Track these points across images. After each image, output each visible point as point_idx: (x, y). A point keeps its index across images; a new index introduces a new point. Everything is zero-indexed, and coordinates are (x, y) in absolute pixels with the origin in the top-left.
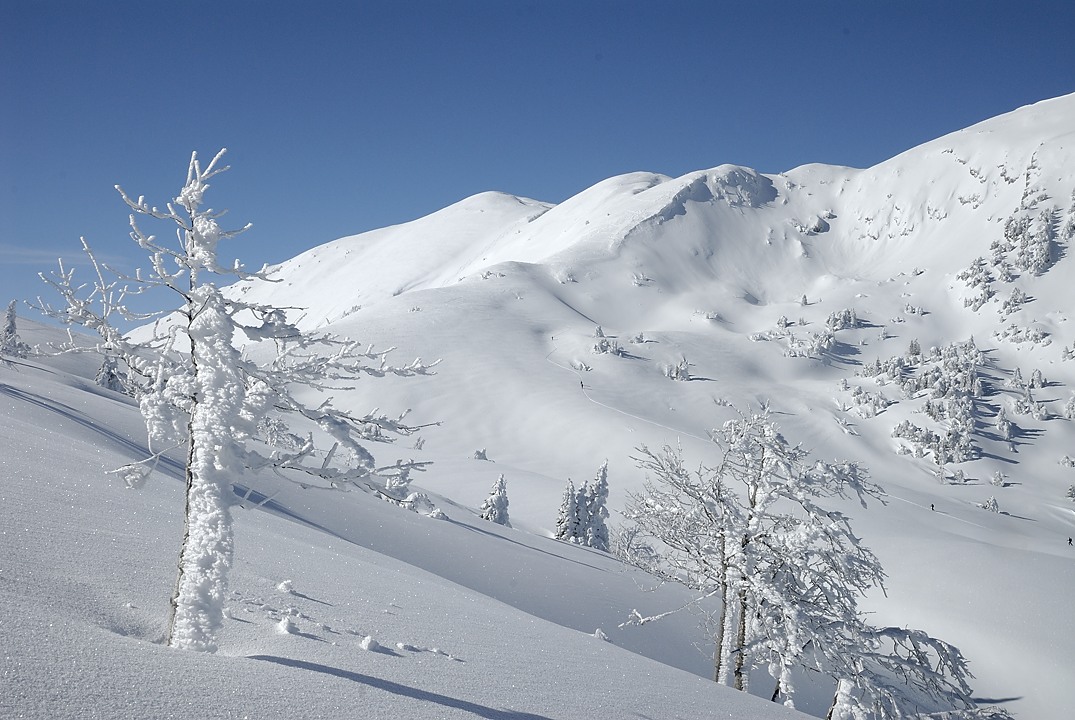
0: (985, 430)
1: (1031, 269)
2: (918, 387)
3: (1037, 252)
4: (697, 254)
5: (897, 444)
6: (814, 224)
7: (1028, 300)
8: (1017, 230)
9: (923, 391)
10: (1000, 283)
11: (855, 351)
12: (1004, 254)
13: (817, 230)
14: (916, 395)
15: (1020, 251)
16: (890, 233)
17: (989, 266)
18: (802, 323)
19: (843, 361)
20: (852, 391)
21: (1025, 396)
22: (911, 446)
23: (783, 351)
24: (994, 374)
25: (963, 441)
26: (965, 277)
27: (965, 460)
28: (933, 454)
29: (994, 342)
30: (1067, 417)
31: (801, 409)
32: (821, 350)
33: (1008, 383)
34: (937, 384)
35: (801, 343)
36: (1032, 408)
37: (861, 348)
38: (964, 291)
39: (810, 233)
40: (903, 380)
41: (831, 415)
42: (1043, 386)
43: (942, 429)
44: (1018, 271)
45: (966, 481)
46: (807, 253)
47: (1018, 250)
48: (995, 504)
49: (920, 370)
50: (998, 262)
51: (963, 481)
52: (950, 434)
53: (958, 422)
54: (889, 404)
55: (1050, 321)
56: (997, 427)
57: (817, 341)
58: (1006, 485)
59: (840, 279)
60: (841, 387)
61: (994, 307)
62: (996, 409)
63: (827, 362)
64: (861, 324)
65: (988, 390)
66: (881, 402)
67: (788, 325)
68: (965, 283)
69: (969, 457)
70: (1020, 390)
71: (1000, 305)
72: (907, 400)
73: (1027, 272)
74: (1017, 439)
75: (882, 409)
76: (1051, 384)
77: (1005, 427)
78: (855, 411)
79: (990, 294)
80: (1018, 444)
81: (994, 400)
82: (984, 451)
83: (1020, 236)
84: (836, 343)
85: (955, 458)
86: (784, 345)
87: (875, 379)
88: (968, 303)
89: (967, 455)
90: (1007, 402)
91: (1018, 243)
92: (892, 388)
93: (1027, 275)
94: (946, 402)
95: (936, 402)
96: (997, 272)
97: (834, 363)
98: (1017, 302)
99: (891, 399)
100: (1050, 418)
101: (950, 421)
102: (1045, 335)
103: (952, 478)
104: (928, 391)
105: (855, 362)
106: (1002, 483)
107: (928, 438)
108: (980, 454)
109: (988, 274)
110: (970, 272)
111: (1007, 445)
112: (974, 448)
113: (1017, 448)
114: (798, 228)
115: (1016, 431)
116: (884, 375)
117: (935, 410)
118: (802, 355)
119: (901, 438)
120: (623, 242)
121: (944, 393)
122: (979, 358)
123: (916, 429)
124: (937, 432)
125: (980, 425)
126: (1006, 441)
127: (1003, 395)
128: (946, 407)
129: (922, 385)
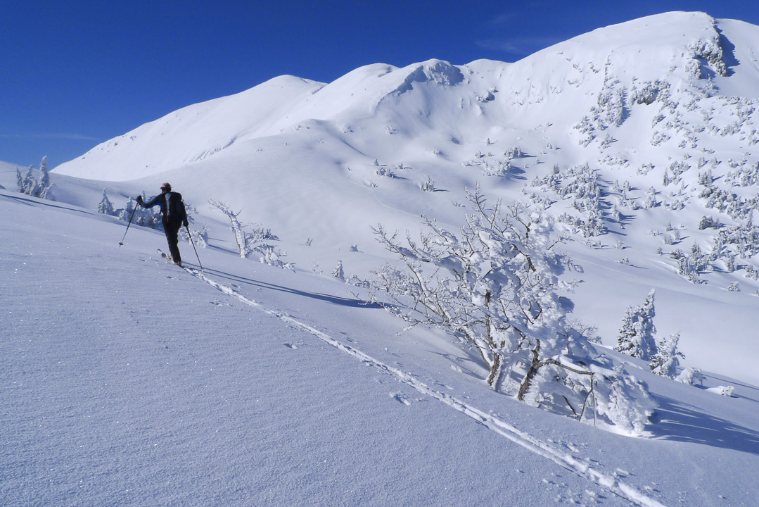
0: (607, 217)
1: (614, 123)
2: (566, 193)
3: (617, 113)
4: (421, 114)
5: (560, 226)
6: (486, 95)
7: (614, 141)
8: (605, 101)
9: (569, 195)
10: (598, 132)
11: (522, 172)
12: (598, 114)
13: (488, 99)
14: (566, 197)
15: (608, 112)
16: (529, 101)
17: (591, 121)
18: (490, 155)
19: (516, 177)
20: (529, 196)
21: (622, 196)
22: (568, 227)
23: (483, 172)
24: (603, 183)
25: (598, 224)
26: (578, 127)
27: (600, 235)
28: (581, 231)
29: (598, 165)
30: (645, 207)
32: (504, 172)
33: (611, 189)
34: (578, 190)
35: (492, 167)
36: (628, 203)
37: (525, 170)
38: (578, 136)
39: (484, 101)
40: (557, 188)
42: (630, 190)
43: (585, 216)
44: (606, 124)
45: (602, 246)
46: (483, 113)
47: (606, 112)
48: (627, 261)
49: (564, 183)
50: (596, 119)
51: (600, 247)
52: (590, 220)
53: (593, 213)
54: (552, 203)
55: (627, 153)
56: (613, 215)
57: (502, 166)
58: (624, 248)
59: (505, 128)
60: (523, 194)
61: (596, 144)
62: (609, 204)
63: (508, 178)
64: (523, 155)
65: (603, 194)
66: (547, 202)
67: (482, 156)
68: (578, 131)
69: (602, 233)
70: (618, 193)
71: (599, 143)
72: (561, 200)
73: (612, 124)
74: (623, 221)
75: (548, 206)
76: (633, 189)
77: (617, 215)
79: (593, 137)
80: (624, 224)
81: (607, 199)
82: (609, 229)
83: (607, 104)
84: (512, 167)
85: (595, 234)
86: (482, 169)
87: (540, 188)
88: (581, 143)
89: (601, 232)
90: (615, 200)
91: (606, 108)
92: (551, 193)
93: (612, 126)
94: (585, 201)
95: (580, 201)
96: (596, 124)
97: (512, 179)
98: (609, 141)
99: (552, 200)
100: (637, 208)
101: (588, 212)
102: (626, 161)
103: (594, 245)
104: (573, 195)
105: (523, 178)
106: (622, 247)
107: (579, 223)
108: (608, 231)
109: (591, 125)
110: (581, 124)
111: (619, 225)
112: (604, 228)
113: (625, 226)
114: (477, 98)
115: (622, 217)
116: (545, 186)
117: (579, 206)
118: (494, 175)
119: (561, 223)
120: (377, 107)
121: (582, 196)
122: (594, 175)
123: (570, 218)
124: (582, 219)
125: (605, 214)
126: (619, 222)
127: (610, 196)
128: (585, 204)
129: (568, 191)
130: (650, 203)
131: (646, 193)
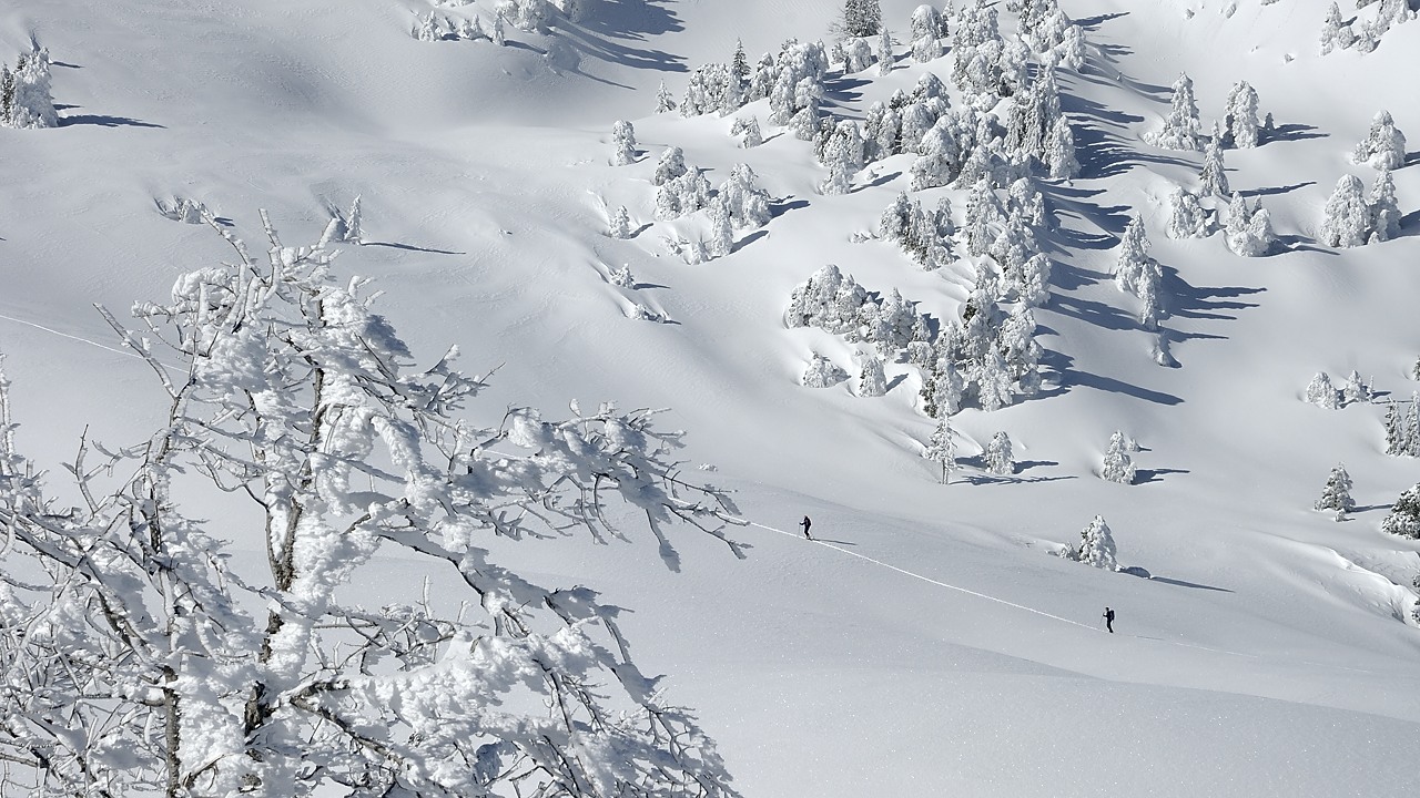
0: (1083, 293)
2: (870, 151)
5: (800, 349)
9: (886, 164)
11: (664, 21)
14: (863, 177)
19: (621, 56)
20: (652, 165)
21: (1204, 174)
22: (845, 355)
23: (410, 18)
24: (1112, 98)
25: (1011, 335)
27: (1017, 399)
28: (915, 379)
30: (1327, 242)
31: (473, 230)
32: (546, 17)
33: (1154, 132)
34: (931, 138)
36: (1225, 216)
37: (686, 11)
40: (821, 125)
41: (577, 253)
42: (1263, 137)
45: (1018, 468)
48: (1108, 543)
49: (879, 88)
51: (1009, 467)
52: (970, 312)
53: (998, 269)
54: (777, 210)
56: (1119, 282)
58: (1142, 477)
60: (615, 150)
62: (1114, 220)
63: (566, 61)
65: (1094, 158)
66: (748, 204)
69: (1027, 389)
70: (1192, 155)
72: (836, 197)
74: (1177, 323)
75: (753, 227)
76: (1289, 133)
77: (1143, 283)
78: (663, 234)
80: (1181, 337)
81: (1111, 190)
82: (1077, 367)
87: (729, 122)
89: (1025, 381)
90: (1151, 195)
94: (960, 200)
95: (929, 201)
97: (590, 63)
99: (781, 192)
100: (1277, 246)
101: (971, 266)
103: (975, 462)
104: (904, 164)
105: (663, 62)
106: (1129, 471)
107: (904, 328)
108: (1065, 375)
111: (1145, 343)
112: (1046, 357)
113: (1180, 351)
115: (1175, 293)
116: (760, 109)
117: (925, 230)
119: (813, 331)
121: (955, 170)
122: (1068, 45)
123: (862, 297)
124: (929, 306)
125: (1067, 276)
126: (1145, 328)
127: (1138, 172)
128: (960, 217)
129: (883, 141)
130: (1357, 217)
131: (1350, 156)
